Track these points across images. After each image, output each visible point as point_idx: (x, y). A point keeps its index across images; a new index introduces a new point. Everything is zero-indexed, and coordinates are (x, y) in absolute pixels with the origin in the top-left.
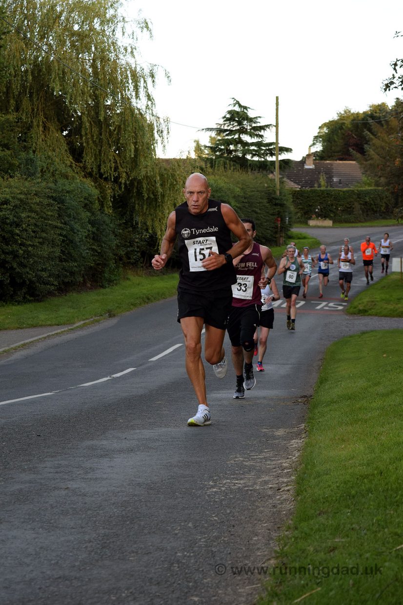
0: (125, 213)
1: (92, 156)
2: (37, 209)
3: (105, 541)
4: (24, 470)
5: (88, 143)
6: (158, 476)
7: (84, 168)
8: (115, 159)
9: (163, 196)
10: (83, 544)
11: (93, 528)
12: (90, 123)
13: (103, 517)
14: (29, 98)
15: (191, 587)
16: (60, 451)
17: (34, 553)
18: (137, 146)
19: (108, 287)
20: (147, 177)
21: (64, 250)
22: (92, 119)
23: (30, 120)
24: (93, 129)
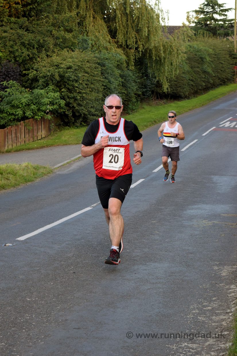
0: (142, 68)
1: (122, 35)
2: (88, 71)
5: (119, 27)
7: (117, 42)
8: (136, 36)
9: (165, 58)
12: (121, 15)
18: (149, 29)
19: (132, 114)
20: (155, 47)
21: (104, 94)
22: (122, 12)
23: (85, 13)
24: (123, 18)
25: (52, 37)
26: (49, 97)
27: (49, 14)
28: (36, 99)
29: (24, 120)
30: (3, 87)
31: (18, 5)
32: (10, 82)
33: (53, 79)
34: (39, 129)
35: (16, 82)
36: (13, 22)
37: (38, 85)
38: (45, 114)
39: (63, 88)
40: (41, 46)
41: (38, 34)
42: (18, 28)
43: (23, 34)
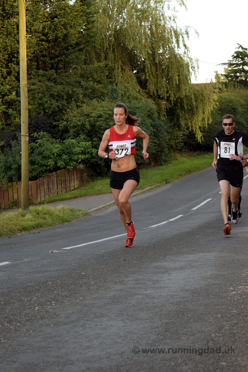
0: (173, 119)
1: (153, 85)
3: (167, 327)
4: (116, 283)
5: (149, 77)
6: (198, 285)
7: (148, 93)
8: (166, 86)
9: (197, 108)
10: (153, 329)
11: (159, 319)
12: (150, 65)
13: (165, 312)
14: (112, 52)
15: (220, 356)
16: (138, 270)
17: (124, 335)
18: (180, 77)
19: (165, 165)
20: (186, 96)
22: (151, 62)
23: (113, 65)
24: (152, 69)
25: (81, 88)
26: (81, 146)
27: (77, 66)
28: (68, 149)
29: (57, 171)
30: (34, 139)
31: (46, 58)
32: (41, 134)
33: (84, 128)
34: (71, 179)
35: (46, 133)
36: (41, 75)
37: (69, 135)
38: (78, 164)
39: (94, 138)
40: (70, 97)
41: (66, 85)
42: (46, 80)
43: (52, 86)
